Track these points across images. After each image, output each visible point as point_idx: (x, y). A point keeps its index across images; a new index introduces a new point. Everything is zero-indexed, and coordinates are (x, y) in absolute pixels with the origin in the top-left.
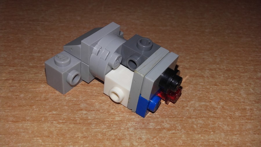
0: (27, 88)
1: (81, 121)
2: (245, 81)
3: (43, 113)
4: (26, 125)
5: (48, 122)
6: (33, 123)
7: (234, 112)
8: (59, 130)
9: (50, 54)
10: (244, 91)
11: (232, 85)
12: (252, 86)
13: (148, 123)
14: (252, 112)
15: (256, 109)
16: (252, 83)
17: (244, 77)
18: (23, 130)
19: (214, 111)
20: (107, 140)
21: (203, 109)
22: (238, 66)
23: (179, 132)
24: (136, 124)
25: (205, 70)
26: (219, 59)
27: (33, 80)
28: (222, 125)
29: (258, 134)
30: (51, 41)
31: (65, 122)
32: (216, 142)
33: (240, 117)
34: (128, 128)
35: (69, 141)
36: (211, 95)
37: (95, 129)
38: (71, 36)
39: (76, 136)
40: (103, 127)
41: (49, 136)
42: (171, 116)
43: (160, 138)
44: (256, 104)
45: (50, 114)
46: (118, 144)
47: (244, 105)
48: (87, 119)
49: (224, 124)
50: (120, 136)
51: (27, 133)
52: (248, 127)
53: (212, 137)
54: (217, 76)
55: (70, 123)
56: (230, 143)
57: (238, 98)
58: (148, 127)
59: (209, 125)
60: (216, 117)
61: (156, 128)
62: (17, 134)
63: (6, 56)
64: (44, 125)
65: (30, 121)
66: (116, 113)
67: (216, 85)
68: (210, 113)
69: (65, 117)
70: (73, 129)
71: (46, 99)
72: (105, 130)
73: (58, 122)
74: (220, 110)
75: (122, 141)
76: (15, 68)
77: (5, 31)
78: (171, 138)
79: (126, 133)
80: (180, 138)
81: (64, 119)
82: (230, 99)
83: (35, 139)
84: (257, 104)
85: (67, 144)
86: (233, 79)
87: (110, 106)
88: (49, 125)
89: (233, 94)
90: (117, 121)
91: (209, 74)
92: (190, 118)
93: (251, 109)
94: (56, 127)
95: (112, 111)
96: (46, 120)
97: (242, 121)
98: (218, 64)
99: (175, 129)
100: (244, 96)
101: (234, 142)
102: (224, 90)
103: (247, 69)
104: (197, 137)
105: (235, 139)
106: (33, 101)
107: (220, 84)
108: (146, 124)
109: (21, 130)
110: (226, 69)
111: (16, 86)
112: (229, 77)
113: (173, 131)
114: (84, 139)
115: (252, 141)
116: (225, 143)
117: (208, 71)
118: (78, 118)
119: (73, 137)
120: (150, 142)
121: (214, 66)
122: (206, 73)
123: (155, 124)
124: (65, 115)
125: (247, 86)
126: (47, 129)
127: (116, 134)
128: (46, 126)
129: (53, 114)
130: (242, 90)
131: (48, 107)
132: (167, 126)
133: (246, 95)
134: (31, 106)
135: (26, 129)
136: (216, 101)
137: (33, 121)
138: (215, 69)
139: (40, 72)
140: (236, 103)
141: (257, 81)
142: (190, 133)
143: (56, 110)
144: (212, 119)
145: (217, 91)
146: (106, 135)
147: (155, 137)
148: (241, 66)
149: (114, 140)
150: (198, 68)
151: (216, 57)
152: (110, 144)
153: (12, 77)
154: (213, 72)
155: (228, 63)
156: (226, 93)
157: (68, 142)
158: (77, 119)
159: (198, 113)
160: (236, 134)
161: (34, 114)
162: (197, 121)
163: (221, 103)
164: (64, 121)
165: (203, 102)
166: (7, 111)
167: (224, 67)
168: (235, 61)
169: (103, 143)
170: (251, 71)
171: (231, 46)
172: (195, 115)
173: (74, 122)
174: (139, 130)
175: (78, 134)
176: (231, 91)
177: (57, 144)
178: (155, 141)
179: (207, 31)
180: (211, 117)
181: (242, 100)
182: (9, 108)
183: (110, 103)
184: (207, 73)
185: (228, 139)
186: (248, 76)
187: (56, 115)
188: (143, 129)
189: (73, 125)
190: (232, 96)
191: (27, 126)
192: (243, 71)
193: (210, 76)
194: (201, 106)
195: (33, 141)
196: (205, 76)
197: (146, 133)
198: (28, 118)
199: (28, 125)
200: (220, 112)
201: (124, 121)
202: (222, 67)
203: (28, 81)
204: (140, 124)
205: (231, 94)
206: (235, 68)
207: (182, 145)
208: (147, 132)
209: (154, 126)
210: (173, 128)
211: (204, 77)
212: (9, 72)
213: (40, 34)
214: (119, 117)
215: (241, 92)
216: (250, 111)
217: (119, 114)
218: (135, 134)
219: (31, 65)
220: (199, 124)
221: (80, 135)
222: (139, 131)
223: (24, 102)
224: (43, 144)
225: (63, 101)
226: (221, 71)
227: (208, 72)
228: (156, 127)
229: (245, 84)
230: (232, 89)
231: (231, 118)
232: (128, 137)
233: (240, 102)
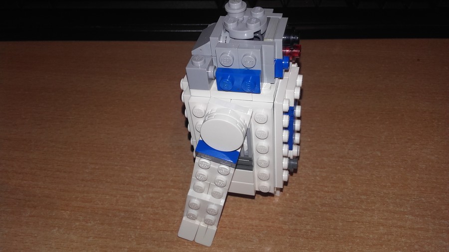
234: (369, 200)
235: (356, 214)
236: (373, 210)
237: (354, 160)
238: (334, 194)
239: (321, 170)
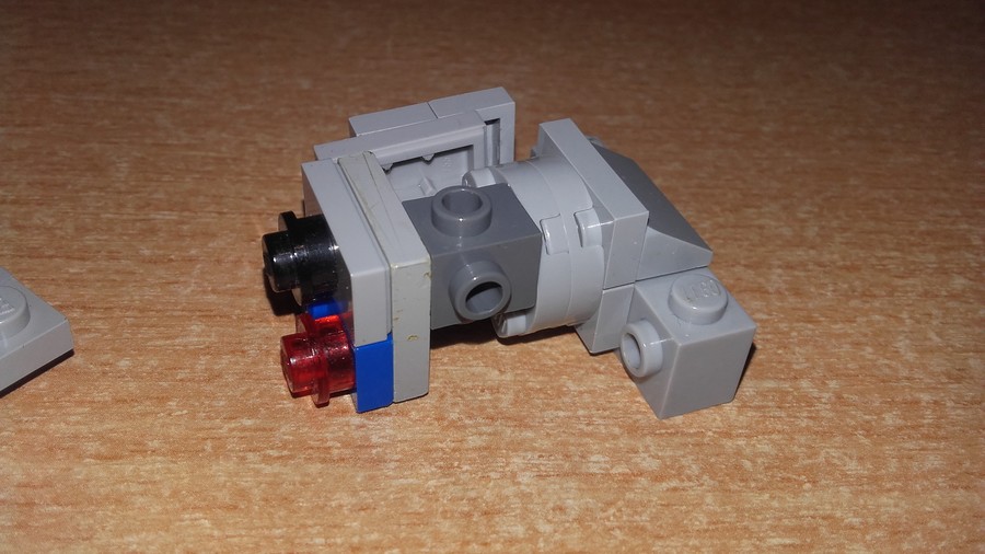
0: (140, 336)
1: (348, 452)
2: (908, 305)
3: (208, 424)
4: (148, 467)
5: (227, 458)
6: (175, 462)
7: (876, 414)
8: (270, 484)
9: (210, 212)
10: (908, 341)
11: (865, 319)
12: (935, 323)
13: (582, 457)
14: (939, 413)
15: (953, 404)
16: (935, 312)
17: (907, 292)
18: (141, 488)
19: (810, 412)
20: (445, 518)
21: (770, 404)
22: (884, 254)
23: (691, 484)
24: (542, 461)
25: (770, 267)
26: (816, 229)
27: (159, 307)
28: (838, 458)
29: (966, 488)
30: (210, 168)
31: (291, 457)
32: (824, 518)
33: (900, 429)
34: (514, 475)
35: (310, 522)
36: (794, 354)
37: (396, 478)
38: (281, 149)
39: (334, 504)
40: (427, 470)
41: (235, 508)
42: (663, 431)
43: (628, 507)
44: (951, 386)
45: (232, 430)
46: (483, 530)
47: (910, 387)
48: (366, 445)
49: (846, 454)
50: (487, 503)
51: (156, 496)
52: (928, 466)
53: (807, 499)
54: (813, 290)
55: (309, 459)
56: (871, 520)
57: (889, 366)
58: (584, 469)
59: (795, 458)
60: (817, 433)
61: (613, 471)
62: (119, 501)
63: (50, 222)
64: (215, 468)
65: (164, 455)
66: (467, 421)
67: (810, 320)
68: (795, 417)
69: (286, 437)
70: (320, 480)
71: (213, 376)
72: (432, 483)
73: (265, 456)
74: (828, 407)
75: (497, 519)
76: (89, 264)
77: (38, 129)
78: (668, 505)
79: (510, 490)
80: (699, 505)
81: (284, 447)
82: (861, 367)
83: (187, 516)
84: (956, 386)
85: (302, 533)
86: (869, 299)
87: (442, 397)
88: (231, 466)
89: (869, 349)
90: (476, 449)
91: (785, 282)
92: (728, 435)
93: (935, 402)
94: (258, 472)
95: (454, 416)
96: (220, 451)
97: (906, 445)
98: (813, 248)
99: (680, 475)
100: (910, 356)
101: (884, 518)
102: (838, 336)
103: (913, 263)
104: (758, 499)
105: (889, 506)
106: (165, 384)
107: (823, 315)
108: (577, 459)
109: (134, 488)
110: (841, 263)
111: (98, 330)
112: (854, 291)
113: (674, 483)
114: (363, 513)
115: (947, 511)
116: (856, 521)
117: (779, 271)
118: (334, 439)
119: (322, 508)
120: (594, 520)
121: (800, 254)
122: (774, 277)
123: (607, 459)
124: (285, 431)
125: (918, 322)
126: (226, 481)
127: (473, 494)
128: (220, 470)
129: (244, 429)
130: (901, 338)
131: (222, 403)
132: (649, 464)
133: (916, 355)
134: (162, 400)
135: (151, 482)
136: (815, 375)
137: (174, 452)
138: (803, 265)
139: (182, 279)
140: (883, 381)
141: (951, 304)
142: (733, 487)
143: (252, 412)
144: (803, 440)
145: (816, 341)
146: (437, 500)
147: (610, 504)
148: (893, 254)
149: (468, 515)
150: (743, 262)
151: (804, 221)
152: (454, 531)
153: (82, 295)
154: (796, 273)
155: (847, 244)
156: (847, 347)
157: (304, 526)
158: (329, 444)
159: (754, 417)
160: (890, 490)
161: (173, 431)
162: (754, 445)
163: (833, 384)
164: (285, 453)
165: (770, 378)
166: (73, 419)
167: (836, 257)
168: (873, 236)
169: (431, 529)
170: (931, 271)
171: (852, 181)
172: (745, 424)
173: (322, 456)
174: (552, 479)
175: (338, 496)
176: (863, 340)
177: (266, 532)
178: (612, 518)
179: (766, 129)
180: (801, 431)
181: (904, 373)
182: (80, 410)
183: (445, 388)
184: (777, 279)
185: (865, 507)
186: (921, 289)
187: (256, 430)
188: (566, 475)
189: (319, 466)
190: (870, 357)
191: (153, 472)
192: (902, 269)
193: (786, 289)
194: (763, 394)
195: (178, 524)
196: (771, 290)
197: (580, 490)
198: (155, 444)
199: (158, 469)
200: (831, 415)
201: (498, 448)
202: (826, 257)
203: (141, 311)
204: (556, 459)
205: (864, 350)
206: (874, 261)
207: (707, 531)
208: (584, 486)
209: (604, 465)
210: (673, 472)
211: (767, 292)
212: (68, 280)
213: (169, 142)
214: (481, 434)
215: (899, 344)
216: (934, 411)
217: (480, 424)
218: (539, 495)
219: (147, 252)
220: (760, 455)
221: (346, 499)
222: (554, 483)
223: (132, 386)
224: (216, 533)
225: (276, 381)
226: (825, 272)
227: (780, 276)
228: (612, 468)
229: (911, 318)
230: (866, 335)
231: (868, 433)
232: (516, 503)
233: (898, 380)
234: (185, 227)
235: (92, 276)
236: (191, 260)
237: (187, 102)
238: (23, 210)
239: (18, 130)
